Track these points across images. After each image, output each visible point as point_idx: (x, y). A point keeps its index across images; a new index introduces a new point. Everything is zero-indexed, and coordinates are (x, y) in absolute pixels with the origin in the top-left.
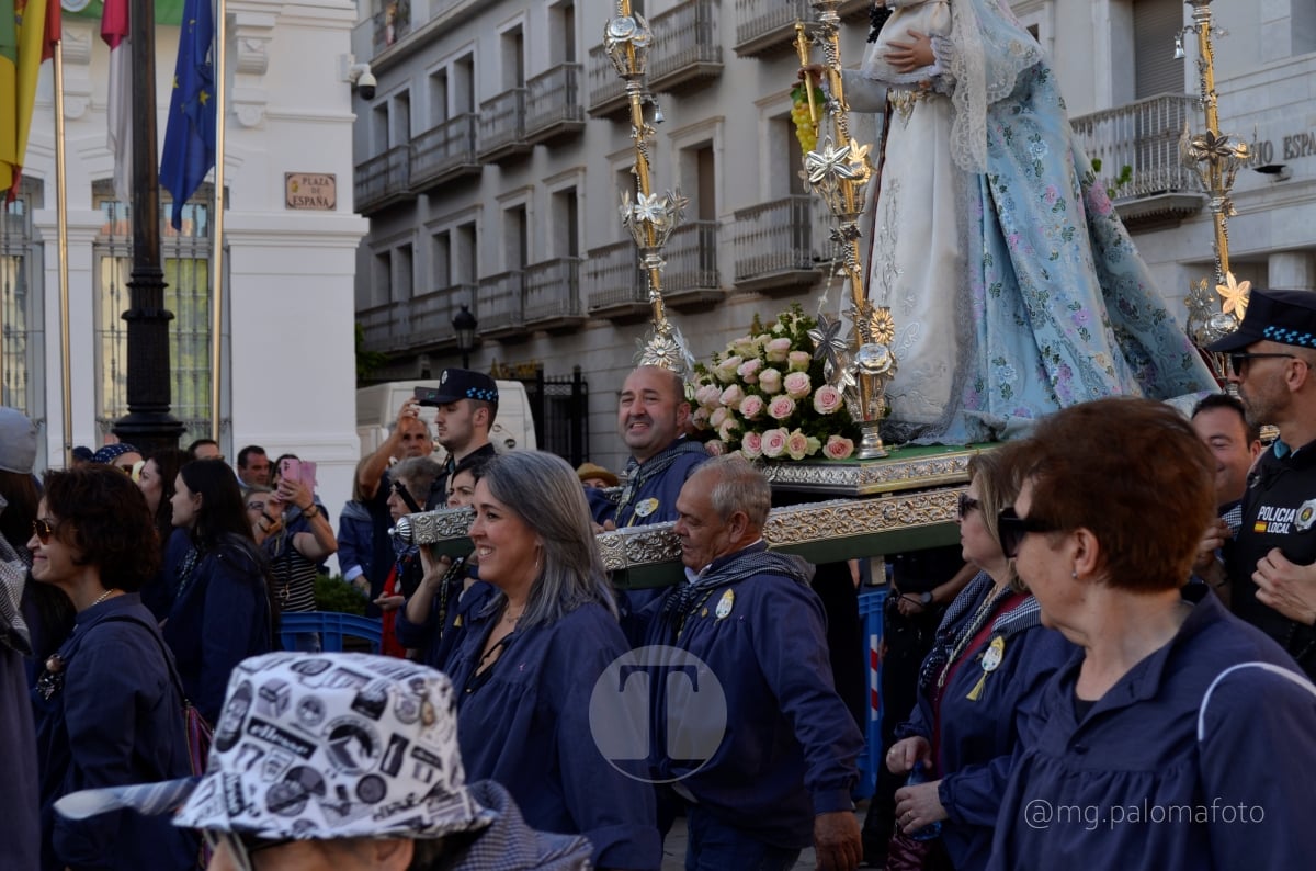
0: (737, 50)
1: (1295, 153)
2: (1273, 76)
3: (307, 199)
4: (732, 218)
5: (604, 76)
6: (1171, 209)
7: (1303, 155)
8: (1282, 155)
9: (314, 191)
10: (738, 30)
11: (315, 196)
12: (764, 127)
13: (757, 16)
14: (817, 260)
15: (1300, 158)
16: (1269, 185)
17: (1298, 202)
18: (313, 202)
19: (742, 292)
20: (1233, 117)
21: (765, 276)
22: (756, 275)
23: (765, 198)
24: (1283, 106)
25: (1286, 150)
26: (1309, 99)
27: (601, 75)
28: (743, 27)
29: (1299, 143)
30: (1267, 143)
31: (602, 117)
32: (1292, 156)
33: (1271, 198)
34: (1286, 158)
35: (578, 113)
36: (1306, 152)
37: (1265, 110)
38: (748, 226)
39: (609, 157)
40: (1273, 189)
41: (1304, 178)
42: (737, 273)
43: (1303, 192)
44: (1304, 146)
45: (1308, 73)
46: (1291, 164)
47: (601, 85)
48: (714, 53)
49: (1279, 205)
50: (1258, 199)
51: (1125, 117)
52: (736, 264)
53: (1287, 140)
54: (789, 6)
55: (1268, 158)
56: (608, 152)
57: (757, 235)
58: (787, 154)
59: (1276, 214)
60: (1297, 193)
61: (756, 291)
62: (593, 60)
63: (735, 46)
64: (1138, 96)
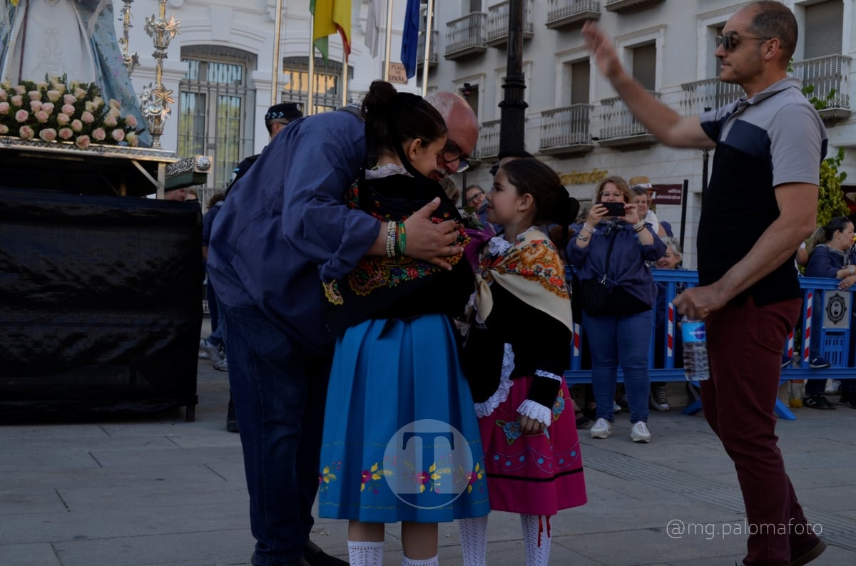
0: (547, 25)
3: (393, 77)
4: (540, 115)
5: (454, 37)
6: (835, 116)
9: (397, 73)
10: (549, 14)
11: (397, 76)
12: (560, 68)
13: (559, 8)
14: (596, 139)
18: (396, 79)
19: (543, 155)
21: (559, 147)
22: (550, 146)
23: (558, 105)
27: (452, 37)
28: (552, 13)
31: (452, 60)
35: (434, 57)
38: (548, 120)
39: (454, 82)
42: (542, 144)
47: (452, 43)
48: (529, 27)
51: (798, 68)
52: (542, 141)
54: (578, 4)
56: (454, 79)
57: (553, 125)
58: (570, 83)
61: (549, 155)
62: (449, 28)
63: (546, 23)
64: (805, 57)
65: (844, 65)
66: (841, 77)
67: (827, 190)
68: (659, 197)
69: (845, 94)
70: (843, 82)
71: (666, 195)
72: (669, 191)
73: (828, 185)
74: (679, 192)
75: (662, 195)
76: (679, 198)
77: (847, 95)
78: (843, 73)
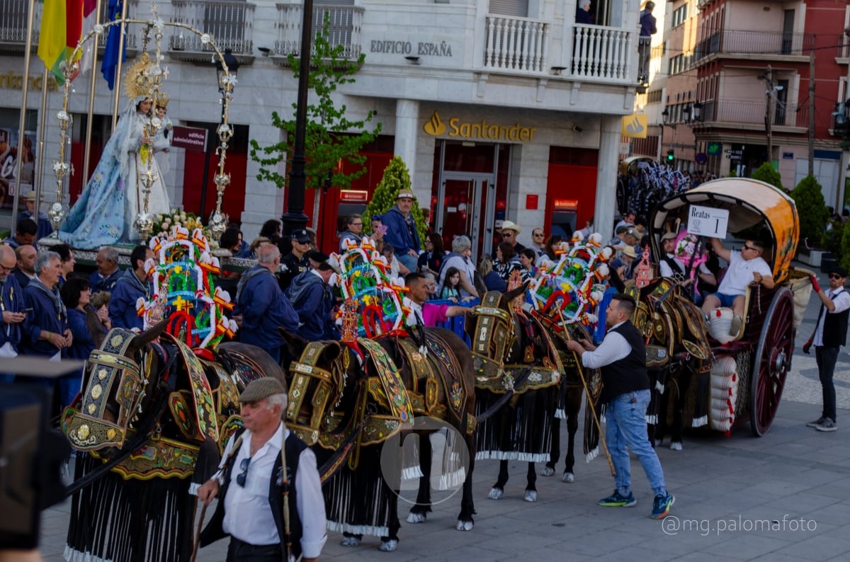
1: (425, 52)
2: (414, 9)
6: (346, 66)
7: (430, 54)
8: (417, 52)
15: (428, 55)
16: (408, 65)
17: (424, 77)
20: (386, 24)
24: (419, 26)
25: (420, 49)
26: (436, 27)
29: (428, 48)
30: (408, 43)
32: (423, 53)
33: (407, 72)
34: (419, 53)
36: (432, 53)
37: (407, 26)
40: (409, 67)
41: (430, 66)
43: (427, 72)
44: (431, 49)
45: (436, 13)
46: (422, 57)
49: (412, 76)
50: (399, 70)
53: (420, 45)
55: (408, 51)
59: (408, 80)
60: (423, 72)
65: (355, 16)
66: (352, 28)
67: (402, 182)
68: (178, 139)
69: (355, 44)
70: (353, 33)
71: (185, 138)
72: (190, 135)
73: (402, 177)
74: (203, 137)
75: (181, 137)
76: (202, 143)
77: (360, 46)
78: (355, 23)
